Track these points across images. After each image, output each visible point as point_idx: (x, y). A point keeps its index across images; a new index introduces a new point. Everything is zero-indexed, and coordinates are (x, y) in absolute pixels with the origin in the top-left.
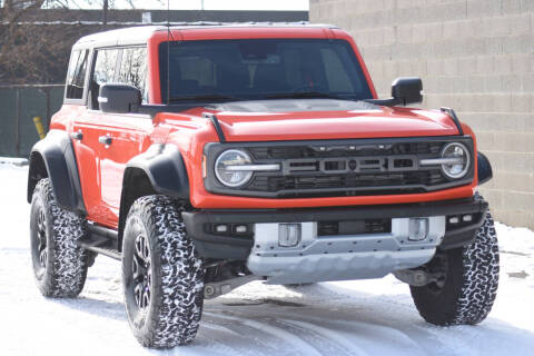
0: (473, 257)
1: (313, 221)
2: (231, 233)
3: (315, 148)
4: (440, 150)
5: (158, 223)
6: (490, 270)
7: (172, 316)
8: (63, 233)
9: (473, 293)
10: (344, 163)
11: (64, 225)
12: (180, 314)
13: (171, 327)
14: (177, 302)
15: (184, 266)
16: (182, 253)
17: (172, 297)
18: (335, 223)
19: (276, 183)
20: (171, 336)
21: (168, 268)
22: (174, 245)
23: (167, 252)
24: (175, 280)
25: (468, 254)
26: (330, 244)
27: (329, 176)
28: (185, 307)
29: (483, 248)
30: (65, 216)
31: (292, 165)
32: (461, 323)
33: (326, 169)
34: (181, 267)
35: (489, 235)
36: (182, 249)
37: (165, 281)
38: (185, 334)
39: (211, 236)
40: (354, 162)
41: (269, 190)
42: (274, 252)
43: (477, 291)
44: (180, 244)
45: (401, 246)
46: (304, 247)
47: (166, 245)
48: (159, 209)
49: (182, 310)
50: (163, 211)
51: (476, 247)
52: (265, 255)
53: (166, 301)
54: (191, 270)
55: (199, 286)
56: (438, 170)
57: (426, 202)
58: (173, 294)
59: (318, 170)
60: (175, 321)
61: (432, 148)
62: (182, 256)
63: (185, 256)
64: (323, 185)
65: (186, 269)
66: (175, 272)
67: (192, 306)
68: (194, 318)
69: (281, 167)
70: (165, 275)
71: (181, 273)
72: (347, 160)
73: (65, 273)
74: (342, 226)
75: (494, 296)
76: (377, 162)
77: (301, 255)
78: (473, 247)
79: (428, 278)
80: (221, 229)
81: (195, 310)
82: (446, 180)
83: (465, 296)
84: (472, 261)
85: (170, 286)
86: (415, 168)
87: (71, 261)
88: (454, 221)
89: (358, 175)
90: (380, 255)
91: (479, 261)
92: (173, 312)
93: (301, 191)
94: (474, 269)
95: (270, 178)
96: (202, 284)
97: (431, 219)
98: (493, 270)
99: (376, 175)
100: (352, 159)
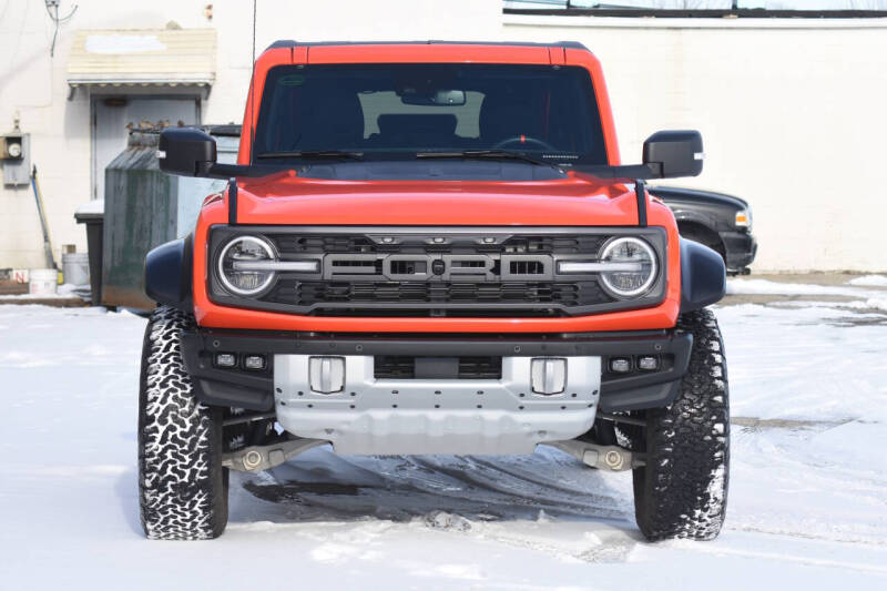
1: (366, 354)
2: (240, 368)
3: (377, 239)
18: (409, 359)
26: (396, 392)
27: (398, 284)
41: (301, 303)
42: (306, 400)
46: (353, 394)
52: (294, 404)
56: (594, 280)
69: (319, 267)
77: (353, 407)
80: (225, 360)
82: (607, 297)
88: (621, 365)
89: (448, 284)
97: (574, 360)
99: (480, 285)
100: (438, 257)
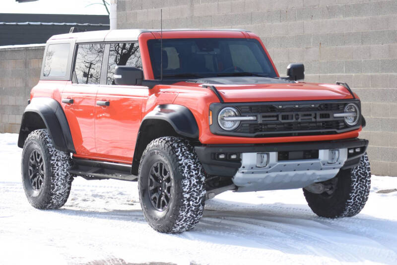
0: (357, 175)
1: (276, 151)
2: (228, 159)
3: (276, 106)
4: (344, 108)
5: (177, 154)
6: (366, 182)
7: (188, 212)
8: (57, 165)
9: (356, 197)
10: (292, 115)
11: (57, 160)
12: (192, 211)
13: (186, 219)
14: (191, 203)
15: (195, 180)
16: (194, 173)
17: (189, 200)
18: (287, 153)
19: (254, 128)
20: (184, 225)
21: (186, 181)
22: (189, 167)
23: (185, 171)
24: (191, 189)
25: (354, 172)
26: (285, 165)
27: (283, 124)
28: (195, 206)
29: (363, 169)
30: (58, 154)
31: (263, 117)
32: (346, 216)
33: (282, 119)
34: (194, 181)
35: (365, 161)
36: (194, 169)
37: (184, 190)
38: (192, 224)
39: (214, 161)
40: (298, 115)
41: (250, 133)
42: (252, 171)
43: (358, 195)
44: (192, 167)
45: (323, 166)
46: (270, 167)
47: (184, 167)
48: (176, 145)
49: (194, 208)
50: (178, 146)
51: (358, 168)
52: (247, 173)
53: (185, 202)
54: (199, 182)
55: (204, 192)
56: (342, 120)
57: (335, 140)
58: (190, 198)
59: (278, 120)
60: (189, 215)
61: (340, 107)
62: (194, 174)
63: (196, 174)
64: (280, 130)
65: (197, 182)
66: (190, 184)
67: (199, 205)
68: (199, 214)
69: (257, 118)
70: (185, 186)
71: (194, 185)
72: (294, 114)
73: (57, 193)
74: (291, 155)
75: (367, 198)
76: (310, 115)
77: (267, 172)
78: (357, 168)
79: (324, 188)
80: (222, 156)
81: (201, 208)
82: (347, 126)
83: (351, 199)
84: (357, 177)
85: (188, 193)
86: (331, 119)
87: (62, 184)
88: (351, 151)
89: (300, 123)
90: (310, 172)
91: (361, 176)
92: (188, 210)
93: (265, 133)
94: (357, 182)
95: (250, 124)
96: (205, 191)
97: (341, 150)
98: (368, 182)
99: (310, 123)
100: (297, 113)
